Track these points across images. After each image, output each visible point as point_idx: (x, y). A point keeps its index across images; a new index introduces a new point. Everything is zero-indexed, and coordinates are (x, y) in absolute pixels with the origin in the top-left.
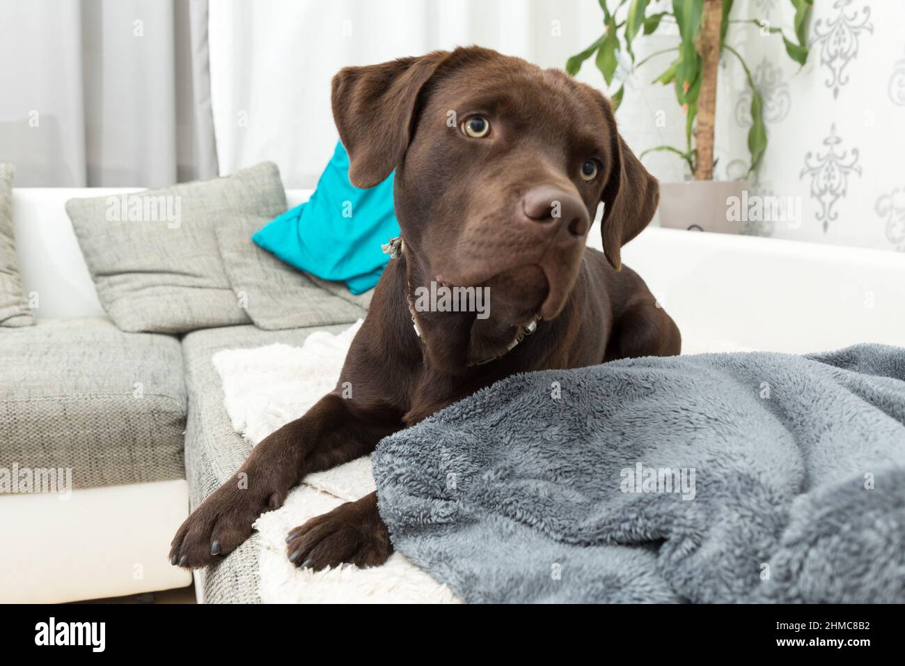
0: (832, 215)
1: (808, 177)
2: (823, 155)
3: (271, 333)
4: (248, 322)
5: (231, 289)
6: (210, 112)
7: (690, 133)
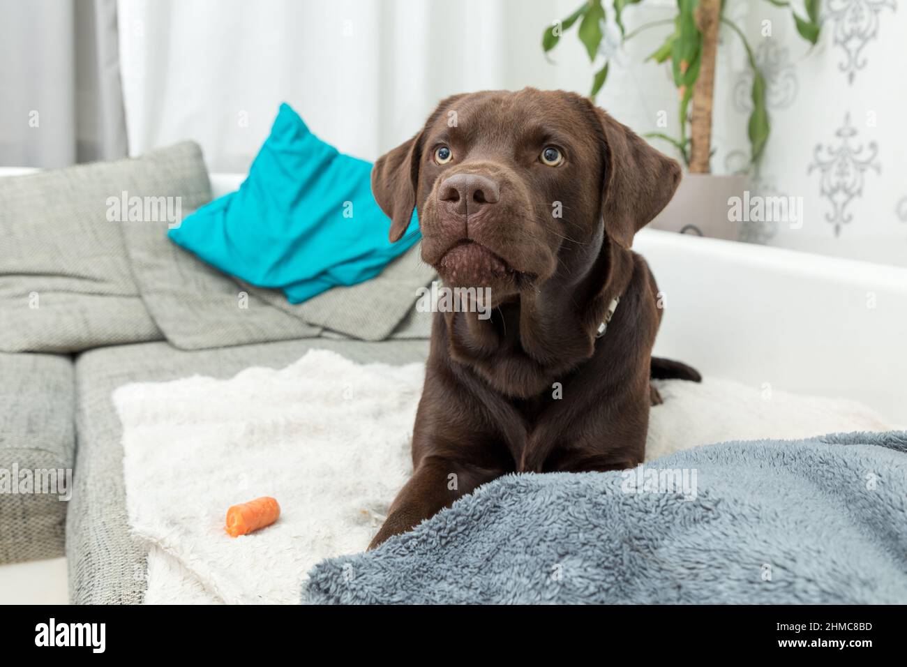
0: (846, 217)
1: (817, 173)
2: (835, 148)
3: (188, 356)
4: (159, 338)
5: (139, 296)
6: (118, 79)
7: (685, 118)
